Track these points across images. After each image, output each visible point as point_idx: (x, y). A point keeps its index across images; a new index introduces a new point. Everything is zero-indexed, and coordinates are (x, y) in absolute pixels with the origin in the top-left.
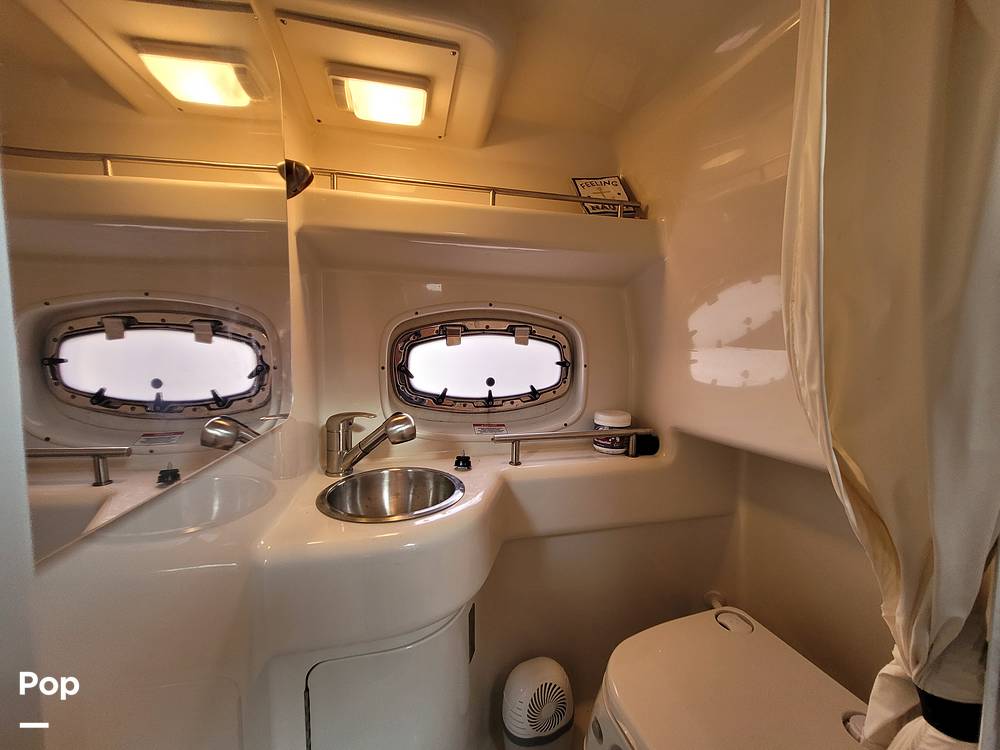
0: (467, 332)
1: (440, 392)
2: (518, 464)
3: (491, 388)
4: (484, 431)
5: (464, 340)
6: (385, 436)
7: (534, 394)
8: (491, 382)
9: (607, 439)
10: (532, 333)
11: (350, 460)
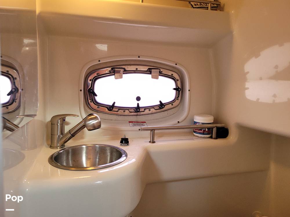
0: (126, 72)
1: (111, 104)
2: (154, 142)
3: (138, 102)
4: (134, 125)
5: (124, 75)
6: (84, 126)
7: (162, 105)
8: (138, 99)
9: (201, 130)
10: (160, 72)
11: (64, 140)
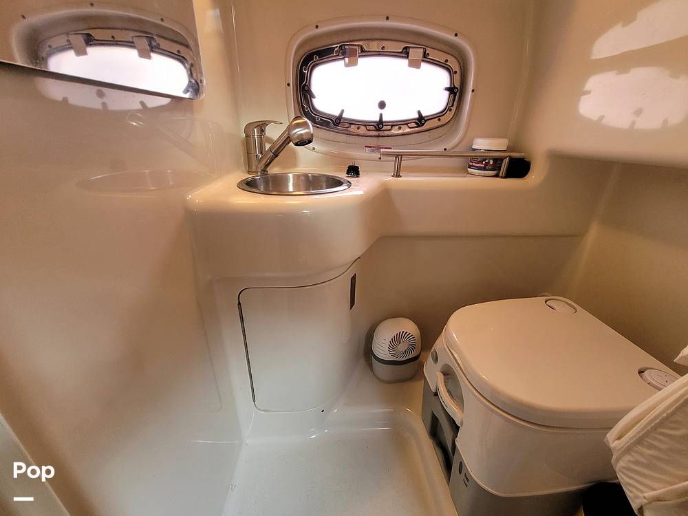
0: (365, 53)
1: (337, 114)
2: (399, 176)
3: (382, 111)
4: (374, 151)
5: (361, 60)
6: (288, 140)
7: (421, 120)
8: (382, 105)
9: (481, 162)
10: (425, 55)
11: (264, 162)
